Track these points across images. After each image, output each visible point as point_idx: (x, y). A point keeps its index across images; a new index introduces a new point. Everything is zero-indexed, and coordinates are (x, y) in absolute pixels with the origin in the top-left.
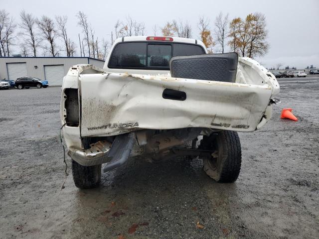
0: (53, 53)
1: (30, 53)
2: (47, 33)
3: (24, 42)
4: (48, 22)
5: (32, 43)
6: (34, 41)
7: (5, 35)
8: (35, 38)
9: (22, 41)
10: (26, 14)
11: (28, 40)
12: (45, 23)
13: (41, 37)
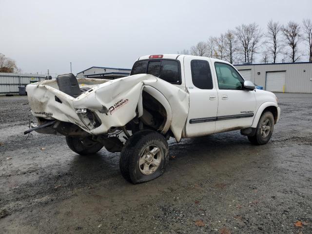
0: (293, 58)
1: (271, 60)
2: (291, 38)
3: (266, 50)
4: (294, 27)
5: (274, 50)
6: (275, 48)
7: (252, 45)
8: (277, 45)
9: (265, 49)
10: (273, 23)
11: (270, 48)
12: (289, 29)
13: (284, 43)
